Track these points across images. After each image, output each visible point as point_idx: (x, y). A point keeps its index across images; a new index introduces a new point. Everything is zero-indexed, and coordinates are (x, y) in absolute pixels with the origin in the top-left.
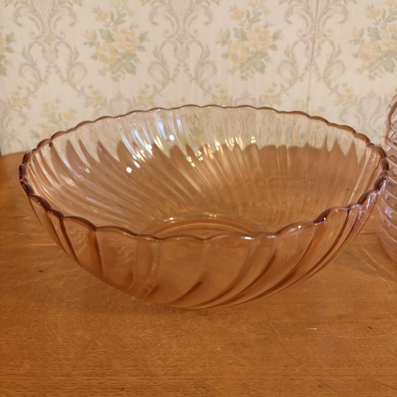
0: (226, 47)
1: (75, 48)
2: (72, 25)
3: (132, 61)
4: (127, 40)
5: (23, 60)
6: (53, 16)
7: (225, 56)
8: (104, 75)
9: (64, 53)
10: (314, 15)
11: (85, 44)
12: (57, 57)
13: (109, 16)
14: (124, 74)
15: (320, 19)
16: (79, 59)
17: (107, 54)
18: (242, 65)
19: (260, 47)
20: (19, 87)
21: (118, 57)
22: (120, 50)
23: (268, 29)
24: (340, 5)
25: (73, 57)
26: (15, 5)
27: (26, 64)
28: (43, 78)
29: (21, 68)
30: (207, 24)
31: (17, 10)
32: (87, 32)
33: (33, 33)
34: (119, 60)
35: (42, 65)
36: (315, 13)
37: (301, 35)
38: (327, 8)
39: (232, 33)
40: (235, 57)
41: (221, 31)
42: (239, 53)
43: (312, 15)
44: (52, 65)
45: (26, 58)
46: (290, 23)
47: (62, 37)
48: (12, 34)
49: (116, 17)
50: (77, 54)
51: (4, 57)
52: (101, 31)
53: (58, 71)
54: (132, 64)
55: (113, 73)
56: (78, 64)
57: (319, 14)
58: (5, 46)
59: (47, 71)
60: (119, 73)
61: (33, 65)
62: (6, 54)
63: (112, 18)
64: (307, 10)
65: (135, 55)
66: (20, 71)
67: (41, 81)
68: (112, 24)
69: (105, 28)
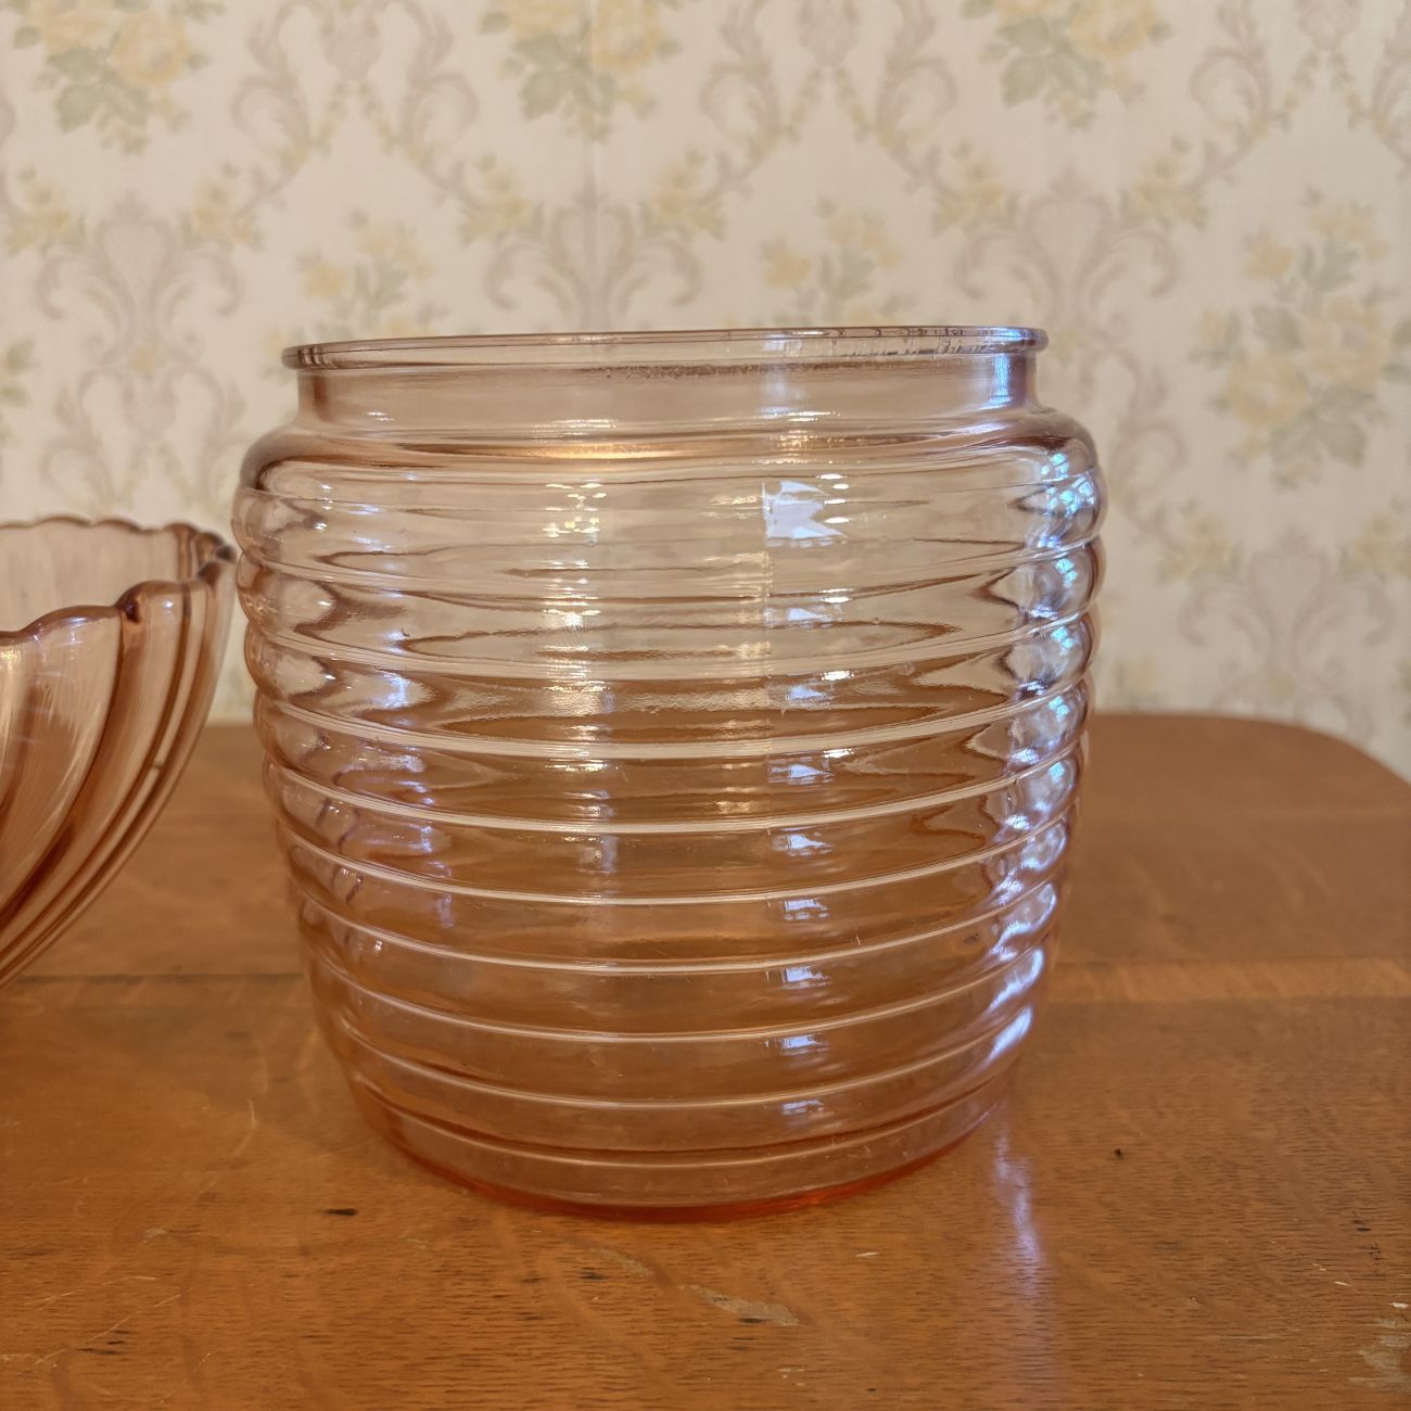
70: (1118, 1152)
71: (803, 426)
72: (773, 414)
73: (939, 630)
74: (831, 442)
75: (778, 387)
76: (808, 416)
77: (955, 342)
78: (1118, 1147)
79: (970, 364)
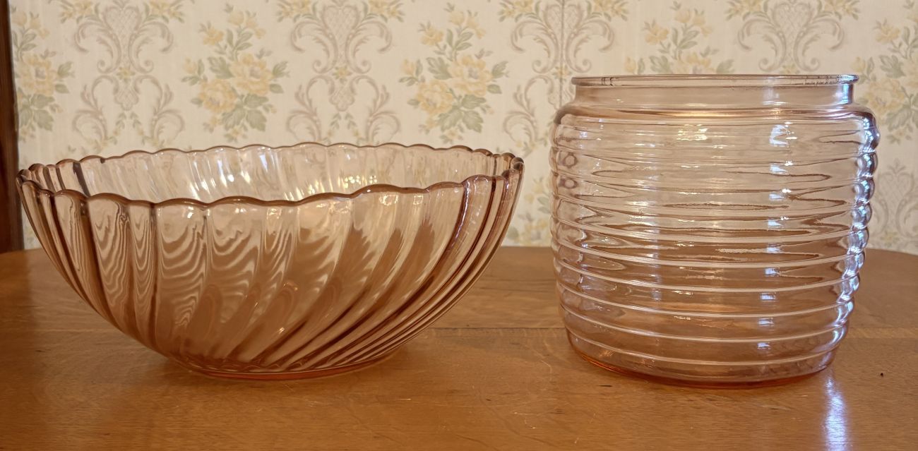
0: (415, 88)
1: (167, 87)
2: (165, 50)
3: (260, 108)
4: (253, 74)
5: (81, 105)
6: (136, 37)
7: (415, 103)
8: (211, 130)
9: (148, 93)
10: (559, 37)
11: (184, 80)
12: (137, 100)
13: (225, 37)
14: (246, 129)
15: (568, 45)
16: (173, 105)
17: (219, 96)
18: (443, 117)
19: (472, 89)
20: (69, 148)
21: (237, 101)
22: (240, 91)
23: (484, 59)
24: (601, 22)
25: (162, 102)
26: (78, 20)
27: (85, 112)
28: (110, 134)
29: (77, 118)
30: (383, 50)
31: (80, 27)
32: (188, 61)
33: (102, 63)
34: (238, 107)
35: (111, 114)
36: (560, 34)
37: (539, 69)
38: (579, 28)
39: (425, 65)
40: (430, 105)
41: (406, 62)
42: (437, 98)
43: (556, 38)
44: (127, 113)
45: (88, 103)
46: (519, 49)
47: (147, 69)
48: (69, 64)
49: (235, 40)
50: (169, 96)
51: (51, 99)
52: (210, 59)
53: (137, 123)
54: (259, 113)
55: (227, 128)
56: (170, 111)
57: (566, 36)
58: (57, 82)
59: (118, 123)
60: (237, 127)
61: (96, 113)
62: (55, 95)
63: (230, 41)
64: (546, 28)
65: (265, 99)
66: (74, 123)
67: (106, 138)
68: (229, 48)
69: (217, 56)
70: (882, 374)
71: (778, 107)
72: (768, 103)
73: (828, 177)
74: (788, 112)
75: (770, 93)
76: (779, 103)
77: (830, 80)
78: (882, 372)
79: (837, 86)
